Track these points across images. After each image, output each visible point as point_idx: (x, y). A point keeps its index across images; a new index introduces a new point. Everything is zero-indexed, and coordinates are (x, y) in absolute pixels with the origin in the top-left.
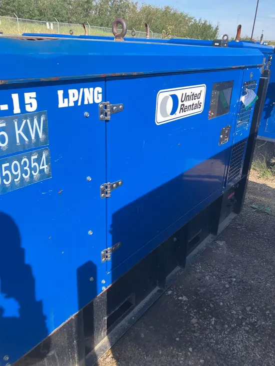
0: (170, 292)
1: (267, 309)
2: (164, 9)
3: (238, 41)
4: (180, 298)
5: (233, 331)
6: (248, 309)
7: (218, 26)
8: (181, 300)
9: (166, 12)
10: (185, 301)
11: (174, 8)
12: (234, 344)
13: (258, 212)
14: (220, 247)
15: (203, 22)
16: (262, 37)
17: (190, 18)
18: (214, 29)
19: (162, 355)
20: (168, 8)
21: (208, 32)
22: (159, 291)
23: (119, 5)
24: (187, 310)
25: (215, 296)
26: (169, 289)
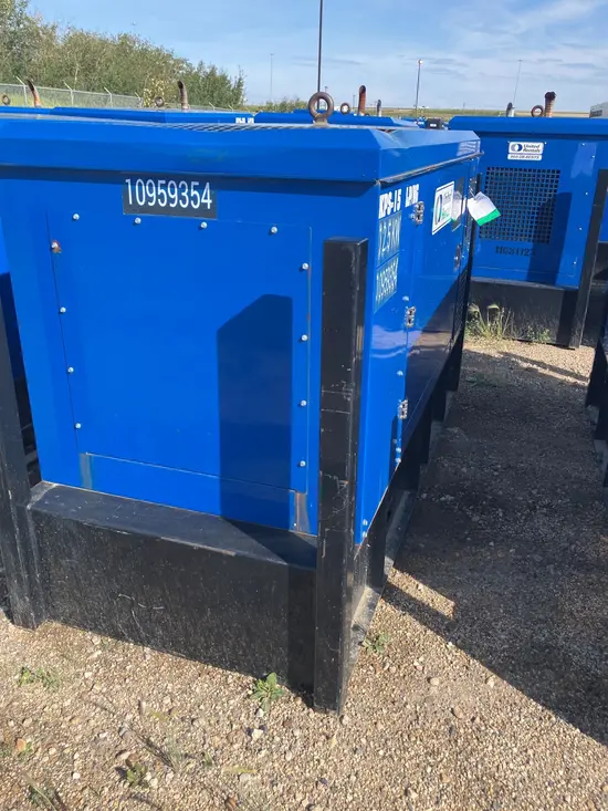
0: (425, 495)
1: (557, 488)
2: (118, 42)
3: (362, 115)
4: (443, 499)
5: (529, 518)
6: (534, 492)
7: (240, 79)
8: (445, 501)
9: (124, 46)
10: (451, 501)
11: (141, 38)
12: (538, 529)
13: (480, 385)
14: (456, 434)
15: (208, 71)
16: (379, 105)
17: (178, 61)
18: (233, 83)
19: (461, 557)
20: (125, 37)
21: (223, 90)
22: (409, 496)
23: (15, 33)
24: (460, 509)
25: (486, 487)
26: (422, 492)
